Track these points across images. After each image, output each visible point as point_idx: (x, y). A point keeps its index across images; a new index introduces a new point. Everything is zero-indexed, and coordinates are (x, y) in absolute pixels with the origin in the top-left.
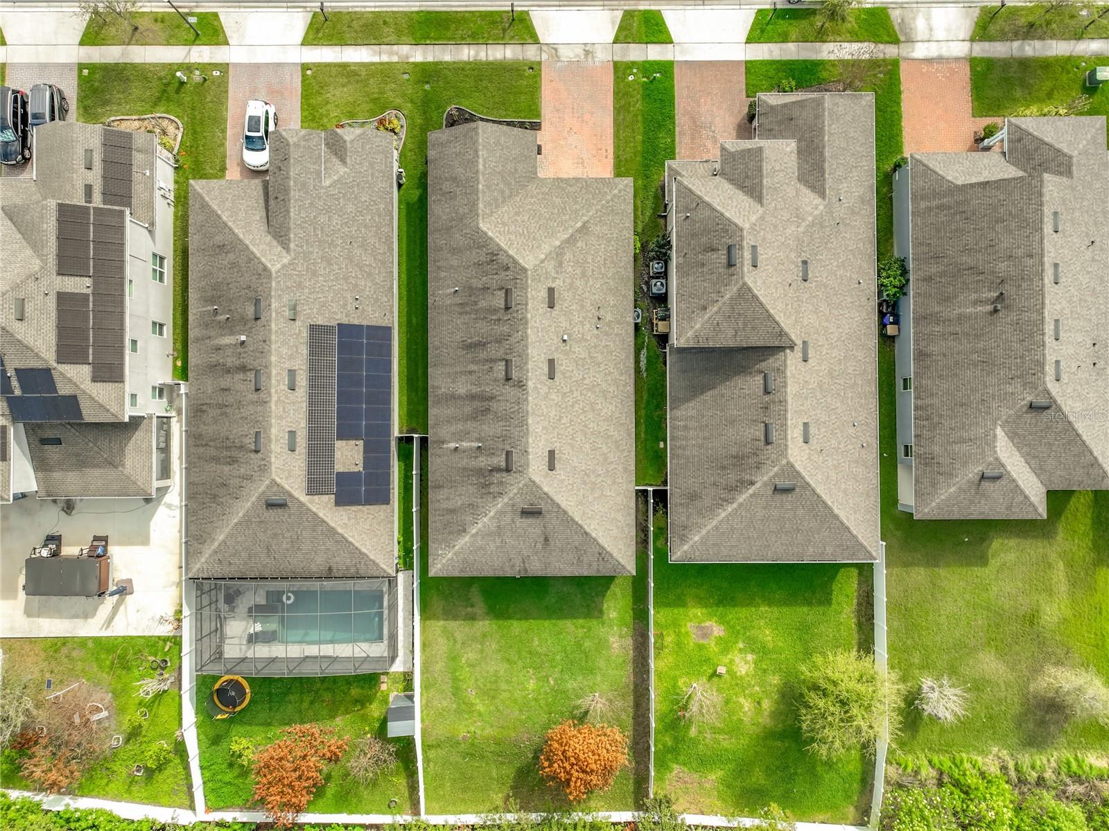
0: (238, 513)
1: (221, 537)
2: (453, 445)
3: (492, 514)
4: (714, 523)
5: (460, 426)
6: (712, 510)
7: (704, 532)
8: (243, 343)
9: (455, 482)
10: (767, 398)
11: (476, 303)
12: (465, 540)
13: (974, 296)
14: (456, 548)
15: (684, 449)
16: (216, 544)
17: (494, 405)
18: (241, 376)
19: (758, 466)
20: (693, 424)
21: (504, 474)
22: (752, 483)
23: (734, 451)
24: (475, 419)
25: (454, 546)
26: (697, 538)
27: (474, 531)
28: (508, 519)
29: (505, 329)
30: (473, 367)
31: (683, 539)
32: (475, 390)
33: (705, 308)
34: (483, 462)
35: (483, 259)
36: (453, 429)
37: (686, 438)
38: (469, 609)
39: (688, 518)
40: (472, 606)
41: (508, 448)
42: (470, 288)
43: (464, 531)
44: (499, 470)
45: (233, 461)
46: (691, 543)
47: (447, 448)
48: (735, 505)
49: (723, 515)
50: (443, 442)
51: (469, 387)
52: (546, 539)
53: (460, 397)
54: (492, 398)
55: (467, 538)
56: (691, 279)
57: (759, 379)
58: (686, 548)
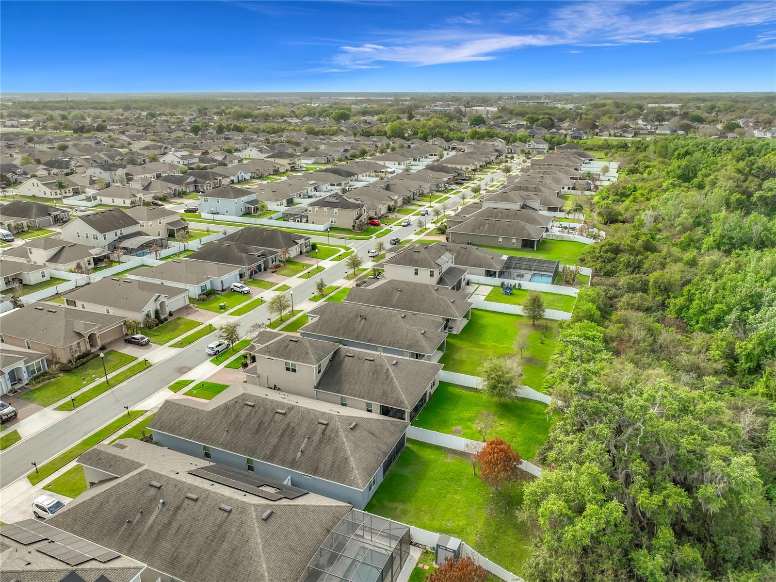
0: (257, 543)
1: (264, 566)
2: (299, 453)
3: (345, 440)
4: (399, 388)
5: (292, 447)
6: (393, 387)
7: (402, 393)
8: (163, 503)
9: (318, 457)
10: (356, 357)
11: (240, 422)
12: (352, 462)
13: (357, 323)
14: (354, 467)
15: (362, 392)
16: (266, 574)
17: (293, 425)
18: (180, 512)
19: (382, 366)
20: (352, 387)
21: (328, 427)
22: (388, 370)
23: (371, 374)
24: (293, 436)
25: (352, 468)
26: (404, 396)
27: (349, 453)
28: (351, 437)
29: (262, 410)
30: (268, 431)
31: (402, 402)
32: (279, 434)
33: (307, 353)
34: (316, 438)
35: (223, 413)
36: (291, 451)
37: (357, 391)
38: (398, 510)
39: (393, 398)
40: (397, 508)
41: (316, 422)
42: (231, 423)
43: (347, 459)
44: (325, 430)
45: (223, 538)
46: (405, 400)
47: (299, 458)
48: (395, 378)
49: (397, 383)
50: (295, 460)
51: (277, 436)
52: (372, 434)
53: (278, 443)
54: (289, 425)
55: (352, 459)
56: (293, 355)
57: (347, 358)
58: (406, 402)
